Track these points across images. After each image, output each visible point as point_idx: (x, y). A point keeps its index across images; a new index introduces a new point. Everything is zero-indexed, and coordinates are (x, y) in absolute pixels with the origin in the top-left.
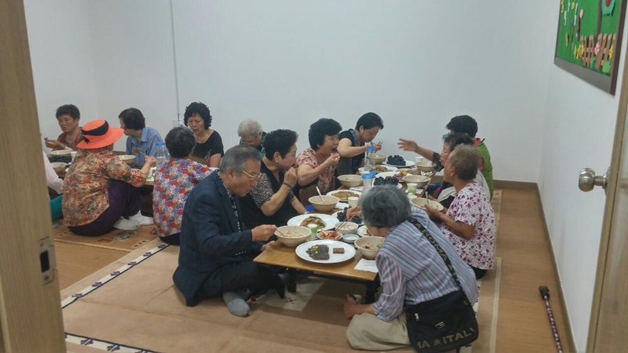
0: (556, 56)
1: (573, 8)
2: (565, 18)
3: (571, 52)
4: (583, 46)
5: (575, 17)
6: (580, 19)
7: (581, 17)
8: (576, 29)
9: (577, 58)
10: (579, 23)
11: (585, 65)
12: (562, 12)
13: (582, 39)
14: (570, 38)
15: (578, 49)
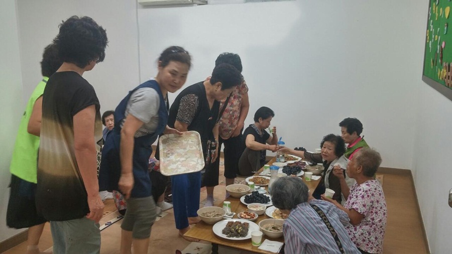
0: (423, 74)
1: (436, 40)
2: (430, 47)
3: (435, 73)
4: (445, 71)
5: (438, 46)
6: (442, 49)
7: (443, 47)
8: (440, 56)
9: (441, 78)
10: (442, 52)
11: (447, 85)
12: (428, 41)
13: (444, 64)
14: (435, 62)
15: (441, 72)
